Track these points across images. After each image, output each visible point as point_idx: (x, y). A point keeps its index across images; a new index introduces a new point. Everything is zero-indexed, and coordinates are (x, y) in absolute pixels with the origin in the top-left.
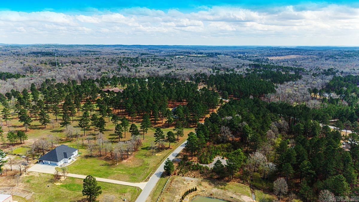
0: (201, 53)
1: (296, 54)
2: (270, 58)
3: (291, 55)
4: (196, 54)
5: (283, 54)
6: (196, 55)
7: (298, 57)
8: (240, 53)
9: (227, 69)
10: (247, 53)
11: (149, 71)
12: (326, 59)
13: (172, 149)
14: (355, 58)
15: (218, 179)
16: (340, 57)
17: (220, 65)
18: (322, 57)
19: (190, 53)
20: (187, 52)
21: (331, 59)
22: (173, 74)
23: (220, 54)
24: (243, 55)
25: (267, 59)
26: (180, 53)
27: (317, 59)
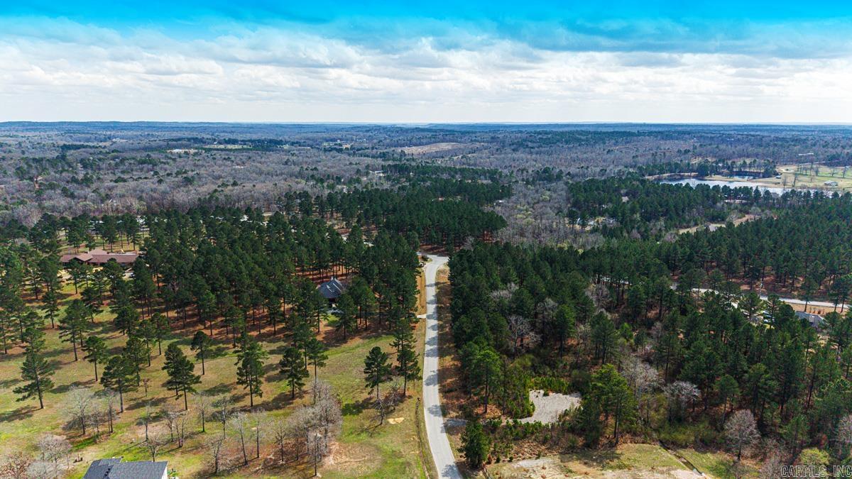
0: (234, 142)
1: (451, 141)
2: (407, 150)
3: (439, 142)
4: (220, 143)
5: (424, 141)
6: (222, 146)
7: (455, 147)
8: (327, 141)
9: (337, 177)
10: (341, 140)
11: (138, 192)
12: (513, 150)
13: (414, 398)
14: (561, 145)
15: (587, 446)
16: (535, 145)
17: (316, 169)
18: (503, 147)
19: (202, 141)
20: (196, 140)
21: (522, 149)
22: (222, 198)
23: (280, 142)
24: (335, 145)
25: (403, 153)
26: (178, 142)
27: (497, 150)
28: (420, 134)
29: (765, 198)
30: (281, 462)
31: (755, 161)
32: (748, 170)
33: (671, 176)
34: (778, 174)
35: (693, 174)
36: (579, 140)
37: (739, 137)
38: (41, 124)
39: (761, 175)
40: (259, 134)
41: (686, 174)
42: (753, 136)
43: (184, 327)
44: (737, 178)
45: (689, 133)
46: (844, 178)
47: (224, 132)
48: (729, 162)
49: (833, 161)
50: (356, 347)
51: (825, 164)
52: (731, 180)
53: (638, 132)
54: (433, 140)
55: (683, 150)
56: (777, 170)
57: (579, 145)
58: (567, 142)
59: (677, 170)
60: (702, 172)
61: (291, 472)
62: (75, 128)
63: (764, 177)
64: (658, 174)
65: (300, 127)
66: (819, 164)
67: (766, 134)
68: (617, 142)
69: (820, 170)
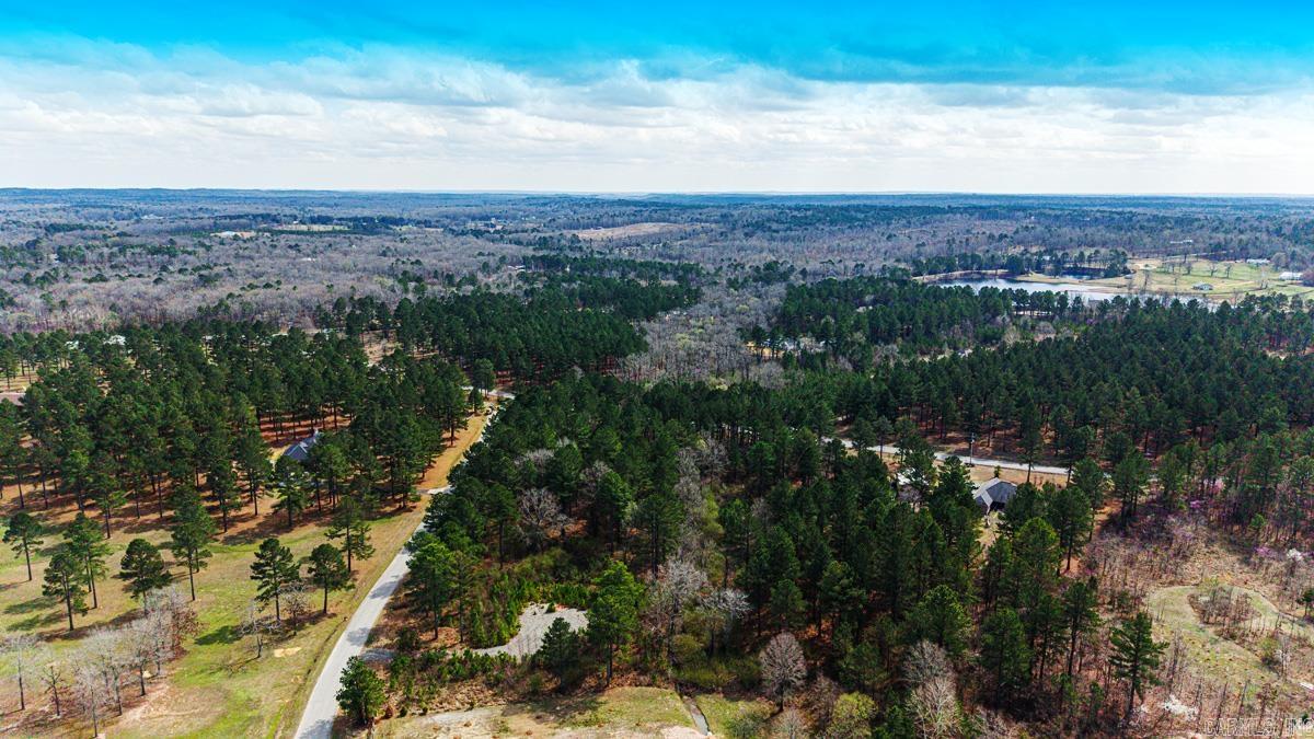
0: (324, 220)
1: (659, 221)
2: (583, 235)
3: (642, 222)
4: (302, 222)
5: (619, 220)
6: (304, 228)
7: (665, 230)
8: (473, 219)
9: (448, 276)
10: (497, 218)
11: (112, 298)
12: (746, 235)
13: (339, 616)
14: (821, 227)
15: (560, 691)
16: (782, 227)
17: (418, 262)
18: (734, 229)
19: (275, 219)
20: (265, 217)
21: (759, 233)
22: (235, 307)
23: (400, 222)
24: (487, 225)
25: (575, 239)
26: (236, 221)
27: (722, 234)
28: (617, 210)
29: (1075, 310)
30: (55, 716)
31: (1097, 252)
32: (1086, 266)
33: (965, 274)
34: (1129, 272)
35: (1000, 271)
36: (852, 219)
37: (1098, 215)
38: (41, 192)
39: (1102, 273)
40: (378, 208)
41: (990, 272)
42: (1118, 213)
43: (47, 506)
44: (1069, 278)
45: (1023, 209)
46: (1227, 278)
47: (322, 205)
48: (1060, 254)
49: (1216, 253)
50: (301, 539)
51: (1205, 257)
52: (1055, 281)
53: (949, 207)
54: (632, 218)
55: (997, 235)
56: (1128, 265)
57: (849, 227)
58: (832, 222)
59: (975, 266)
60: (1015, 269)
61: (61, 730)
62: (93, 198)
63: (1106, 276)
64: (944, 271)
65: (446, 198)
66: (1197, 257)
67: (1140, 210)
68: (909, 222)
69: (1194, 266)
